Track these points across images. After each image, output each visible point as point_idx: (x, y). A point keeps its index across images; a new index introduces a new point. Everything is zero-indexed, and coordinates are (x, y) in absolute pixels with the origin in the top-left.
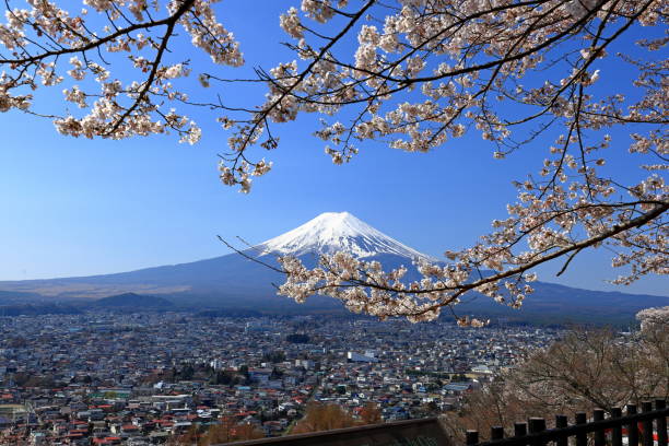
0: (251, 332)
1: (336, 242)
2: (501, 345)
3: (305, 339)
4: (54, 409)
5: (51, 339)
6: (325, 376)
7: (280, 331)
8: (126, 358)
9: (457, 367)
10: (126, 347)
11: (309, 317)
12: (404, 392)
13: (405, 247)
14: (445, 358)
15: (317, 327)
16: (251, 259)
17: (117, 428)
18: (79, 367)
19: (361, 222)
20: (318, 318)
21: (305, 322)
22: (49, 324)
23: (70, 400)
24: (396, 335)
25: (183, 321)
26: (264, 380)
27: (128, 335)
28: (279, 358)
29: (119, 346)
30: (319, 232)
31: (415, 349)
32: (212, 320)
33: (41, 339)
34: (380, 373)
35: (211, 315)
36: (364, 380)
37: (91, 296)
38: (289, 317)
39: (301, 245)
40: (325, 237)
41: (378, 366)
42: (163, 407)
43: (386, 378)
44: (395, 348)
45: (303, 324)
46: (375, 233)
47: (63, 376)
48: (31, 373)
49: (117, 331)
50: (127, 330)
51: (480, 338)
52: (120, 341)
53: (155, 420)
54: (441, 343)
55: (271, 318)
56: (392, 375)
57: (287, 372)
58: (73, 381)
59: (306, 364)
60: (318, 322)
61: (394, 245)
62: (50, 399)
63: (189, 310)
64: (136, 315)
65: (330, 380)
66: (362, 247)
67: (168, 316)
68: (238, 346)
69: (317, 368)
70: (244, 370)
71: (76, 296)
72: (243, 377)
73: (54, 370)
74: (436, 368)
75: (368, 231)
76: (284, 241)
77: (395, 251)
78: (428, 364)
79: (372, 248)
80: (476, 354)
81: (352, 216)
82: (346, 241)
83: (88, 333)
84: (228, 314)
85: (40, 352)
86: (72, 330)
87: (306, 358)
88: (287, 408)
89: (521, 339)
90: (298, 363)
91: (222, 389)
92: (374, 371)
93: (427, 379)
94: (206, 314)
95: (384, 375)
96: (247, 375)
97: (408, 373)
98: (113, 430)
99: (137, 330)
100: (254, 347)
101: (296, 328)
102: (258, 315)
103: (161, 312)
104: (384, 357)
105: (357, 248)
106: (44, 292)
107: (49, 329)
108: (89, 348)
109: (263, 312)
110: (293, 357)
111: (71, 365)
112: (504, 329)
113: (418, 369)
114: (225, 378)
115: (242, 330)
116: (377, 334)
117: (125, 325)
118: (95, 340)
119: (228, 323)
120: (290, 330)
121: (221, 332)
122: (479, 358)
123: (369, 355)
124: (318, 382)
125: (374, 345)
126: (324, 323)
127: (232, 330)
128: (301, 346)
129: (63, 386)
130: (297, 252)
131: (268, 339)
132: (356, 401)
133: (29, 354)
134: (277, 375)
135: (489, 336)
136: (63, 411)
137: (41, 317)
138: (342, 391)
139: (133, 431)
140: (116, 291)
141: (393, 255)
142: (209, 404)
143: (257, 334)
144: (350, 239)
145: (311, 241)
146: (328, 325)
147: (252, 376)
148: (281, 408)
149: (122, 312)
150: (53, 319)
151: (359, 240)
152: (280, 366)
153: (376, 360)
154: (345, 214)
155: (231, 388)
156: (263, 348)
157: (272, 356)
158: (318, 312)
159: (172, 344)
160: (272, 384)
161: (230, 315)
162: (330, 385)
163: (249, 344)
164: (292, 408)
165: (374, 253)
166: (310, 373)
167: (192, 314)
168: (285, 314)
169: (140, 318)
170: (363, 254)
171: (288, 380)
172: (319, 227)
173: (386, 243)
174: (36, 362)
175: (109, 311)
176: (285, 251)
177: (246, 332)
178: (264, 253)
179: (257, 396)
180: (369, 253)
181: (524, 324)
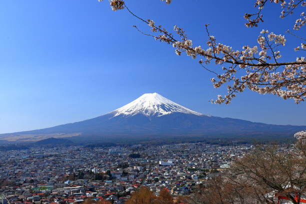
0: (111, 154)
1: (152, 108)
2: (234, 154)
3: (138, 156)
4: (16, 197)
5: (14, 163)
6: (148, 173)
7: (126, 152)
8: (51, 170)
9: (213, 166)
10: (51, 164)
11: (140, 145)
12: (188, 179)
13: (185, 108)
14: (207, 162)
15: (144, 149)
16: (110, 119)
18: (28, 175)
20: (144, 145)
21: (138, 147)
22: (13, 155)
23: (23, 191)
24: (183, 152)
25: (78, 150)
26: (118, 177)
27: (51, 158)
28: (126, 166)
29: (47, 164)
30: (143, 103)
31: (192, 158)
32: (92, 149)
33: (9, 163)
34: (175, 171)
35: (91, 147)
36: (168, 174)
37: (33, 140)
38: (130, 146)
39: (135, 110)
40: (146, 106)
41: (174, 167)
42: (69, 193)
43: (178, 173)
44: (183, 158)
45: (137, 149)
46: (171, 102)
47: (20, 180)
48: (4, 179)
49: (46, 157)
50: (51, 156)
51: (224, 151)
52: (47, 161)
53: (65, 199)
54: (205, 155)
55: (121, 146)
56: (181, 171)
57: (130, 172)
58: (25, 182)
59: (139, 168)
60: (144, 147)
61: (180, 108)
62: (13, 192)
63: (81, 144)
64: (55, 148)
65: (151, 175)
66: (164, 110)
67: (71, 148)
68: (105, 161)
69: (145, 170)
70: (109, 173)
72: (108, 176)
73: (16, 177)
74: (203, 167)
75: (167, 102)
76: (127, 108)
77: (180, 111)
78: (199, 165)
79: (169, 110)
80: (222, 159)
81: (158, 95)
82: (156, 107)
83: (32, 158)
84: (100, 145)
85: (9, 169)
86: (24, 157)
87: (139, 165)
88: (130, 190)
89: (244, 150)
90: (135, 168)
91: (98, 182)
92: (172, 170)
93: (198, 172)
94: (89, 146)
95: (177, 171)
96: (110, 175)
97: (189, 170)
99: (56, 156)
100: (113, 161)
101: (134, 150)
102: (115, 146)
103: (68, 146)
104: (177, 163)
105: (162, 110)
106: (9, 139)
107: (13, 157)
108: (33, 166)
109: (117, 144)
110: (133, 165)
111: (24, 174)
112: (235, 146)
113: (194, 167)
114: (99, 177)
115: (107, 153)
116: (173, 151)
117: (50, 153)
118: (35, 162)
119: (100, 150)
120: (131, 152)
121: (97, 155)
122: (224, 161)
123: (170, 162)
124: (145, 176)
125: (172, 157)
126: (147, 148)
127: (103, 153)
128: (136, 160)
129: (20, 185)
130: (133, 114)
131: (120, 157)
132: (164, 185)
133: (3, 170)
134: (125, 174)
135: (228, 150)
136: (20, 197)
137: (8, 152)
138: (157, 180)
140: (45, 137)
141: (180, 113)
142: (92, 190)
143: (115, 155)
144: (158, 106)
145: (139, 108)
146: (149, 148)
147: (113, 175)
148: (127, 190)
149: (48, 147)
150: (14, 152)
151: (163, 106)
152: (126, 170)
153: (173, 164)
154: (155, 94)
155: (103, 181)
156: (118, 161)
157: (122, 165)
158: (144, 142)
159: (73, 162)
160: (123, 179)
161: (101, 146)
162: (151, 178)
163: (111, 159)
164: (133, 190)
165: (170, 112)
166: (141, 172)
167: (83, 146)
168: (128, 144)
169: (57, 150)
170: (165, 113)
171: (130, 176)
172: (143, 101)
173: (176, 107)
174: (6, 174)
175: (42, 147)
176: (127, 113)
177: (109, 154)
178: (117, 115)
179: (116, 185)
180: (168, 113)
181: (245, 143)
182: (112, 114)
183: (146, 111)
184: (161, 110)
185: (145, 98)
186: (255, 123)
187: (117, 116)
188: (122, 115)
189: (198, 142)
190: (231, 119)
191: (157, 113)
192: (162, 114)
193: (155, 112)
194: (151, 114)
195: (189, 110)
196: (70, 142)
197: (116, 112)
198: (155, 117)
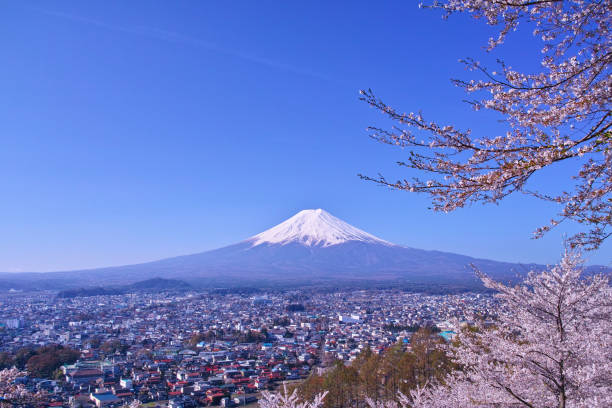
0: (256, 302)
1: (314, 233)
6: (326, 334)
11: (299, 292)
13: (368, 234)
15: (307, 299)
16: (247, 250)
17: (182, 375)
19: (332, 217)
20: (305, 292)
21: (297, 295)
26: (281, 338)
27: (164, 309)
28: (286, 322)
30: (300, 225)
31: (388, 313)
32: (224, 297)
34: (368, 331)
35: (222, 293)
36: (357, 335)
39: (286, 237)
41: (364, 325)
42: (211, 360)
43: (373, 334)
45: (295, 298)
49: (153, 307)
50: (162, 306)
55: (269, 293)
57: (295, 332)
60: (309, 295)
64: (164, 295)
66: (334, 236)
69: (318, 328)
70: (264, 332)
72: (265, 337)
74: (409, 325)
76: (276, 234)
77: (360, 238)
79: (342, 237)
80: (436, 314)
81: (325, 214)
83: (133, 309)
87: (307, 322)
88: (307, 357)
90: (302, 325)
91: (250, 346)
92: (362, 330)
93: (406, 333)
94: (218, 292)
95: (371, 332)
96: (267, 335)
98: (179, 377)
99: (169, 305)
100: (262, 315)
101: (291, 300)
103: (183, 292)
104: (367, 319)
107: (103, 307)
109: (263, 289)
114: (251, 338)
115: (249, 304)
116: (355, 303)
117: (158, 302)
119: (238, 298)
120: (286, 303)
122: (440, 316)
123: (356, 317)
125: (355, 311)
126: (312, 296)
127: (242, 303)
128: (299, 313)
130: (283, 242)
132: (357, 350)
134: (289, 335)
137: (94, 298)
140: (146, 277)
141: (358, 241)
143: (262, 306)
145: (292, 233)
147: (271, 336)
148: (301, 358)
149: (153, 292)
152: (288, 328)
153: (361, 321)
154: (320, 210)
155: (257, 345)
156: (270, 316)
157: (280, 321)
158: (304, 288)
160: (287, 341)
161: (236, 292)
163: (258, 313)
164: (310, 357)
165: (343, 241)
166: (314, 332)
168: (280, 290)
170: (335, 242)
171: (299, 338)
172: (299, 221)
175: (142, 292)
176: (274, 241)
177: (252, 305)
178: (257, 243)
179: (280, 350)
180: (339, 241)
181: (466, 291)
182: (251, 243)
183: (306, 238)
185: (304, 216)
186: (479, 260)
187: (257, 246)
188: (266, 244)
189: (391, 288)
190: (440, 253)
191: (322, 242)
192: (330, 243)
193: (320, 240)
194: (314, 243)
195: (373, 238)
196: (186, 285)
197: (256, 240)
198: (319, 248)
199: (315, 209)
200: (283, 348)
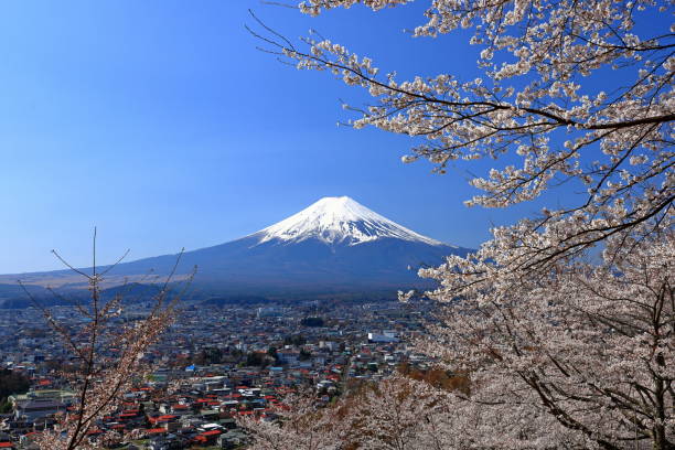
0: (264, 318)
1: (337, 228)
3: (319, 323)
5: (67, 330)
6: (351, 356)
7: (293, 317)
11: (316, 302)
13: (406, 230)
15: (327, 311)
16: (251, 248)
17: (166, 408)
19: (361, 206)
20: (324, 303)
21: (314, 307)
22: (60, 315)
24: (408, 317)
25: (193, 308)
26: (293, 361)
28: (300, 341)
30: (319, 217)
32: (222, 308)
34: (405, 352)
35: (219, 302)
36: (391, 358)
39: (302, 231)
40: (325, 223)
41: (400, 345)
42: (204, 388)
43: (412, 357)
44: (411, 329)
45: (313, 309)
46: (376, 217)
49: (130, 320)
53: (200, 400)
55: (279, 304)
57: (314, 353)
59: (329, 345)
61: (396, 229)
63: (195, 298)
64: (144, 305)
65: (358, 360)
66: (363, 231)
67: (176, 305)
68: (255, 331)
69: (342, 348)
70: (272, 352)
71: (79, 287)
72: (273, 359)
75: (368, 215)
76: (287, 227)
77: (396, 234)
79: (373, 232)
81: (350, 200)
82: (346, 226)
83: (102, 322)
84: (237, 301)
86: (86, 320)
87: (327, 340)
88: (327, 385)
90: (321, 344)
92: (397, 351)
94: (213, 301)
95: (409, 353)
96: (276, 356)
98: (162, 410)
100: (271, 331)
101: (307, 312)
102: (266, 302)
105: (359, 232)
107: (63, 320)
109: (271, 298)
110: (314, 339)
114: (255, 360)
115: (254, 316)
116: (389, 316)
117: (136, 314)
119: (238, 309)
120: (301, 315)
121: (234, 318)
123: (389, 335)
124: (347, 362)
125: (389, 327)
126: (333, 308)
127: (244, 316)
128: (317, 329)
130: (298, 238)
131: (282, 323)
134: (305, 356)
138: (374, 369)
139: (183, 410)
140: (119, 282)
141: (394, 238)
142: (247, 384)
143: (270, 319)
144: (350, 224)
145: (311, 227)
146: (337, 309)
147: (281, 358)
148: (319, 386)
149: (129, 302)
151: (360, 225)
152: (304, 348)
153: (397, 340)
154: (345, 198)
155: (263, 368)
156: (280, 332)
157: (293, 339)
158: (325, 297)
159: (189, 331)
160: (303, 364)
162: (359, 364)
163: (265, 328)
164: (331, 385)
165: (375, 237)
166: (337, 354)
167: (199, 302)
168: (294, 301)
169: (148, 307)
170: (364, 238)
171: (318, 361)
172: (319, 212)
173: (388, 227)
174: (61, 351)
176: (286, 237)
177: (258, 318)
178: (264, 240)
179: (292, 376)
180: (371, 238)
182: (256, 238)
183: (326, 234)
184: (357, 233)
185: (324, 206)
187: (267, 242)
188: (275, 240)
191: (348, 238)
192: (357, 240)
193: (345, 236)
194: (336, 240)
195: (413, 235)
197: (263, 235)
198: (343, 246)
199: (339, 196)
200: (297, 373)
